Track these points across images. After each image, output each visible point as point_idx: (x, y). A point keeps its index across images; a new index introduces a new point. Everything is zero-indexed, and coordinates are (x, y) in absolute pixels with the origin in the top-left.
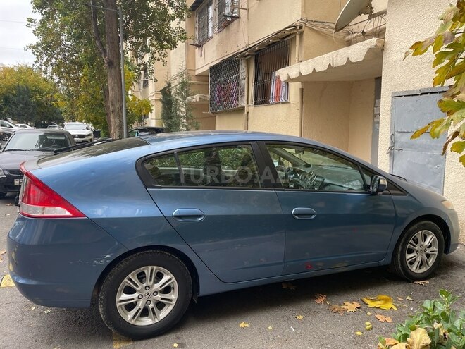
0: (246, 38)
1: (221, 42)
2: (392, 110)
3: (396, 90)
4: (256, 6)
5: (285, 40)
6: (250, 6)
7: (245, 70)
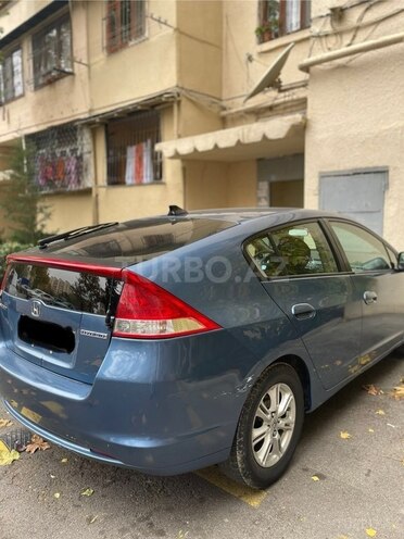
0: (88, 101)
1: (40, 103)
2: (320, 191)
3: (324, 170)
4: (102, 63)
5: (157, 108)
6: (92, 61)
7: (90, 141)
